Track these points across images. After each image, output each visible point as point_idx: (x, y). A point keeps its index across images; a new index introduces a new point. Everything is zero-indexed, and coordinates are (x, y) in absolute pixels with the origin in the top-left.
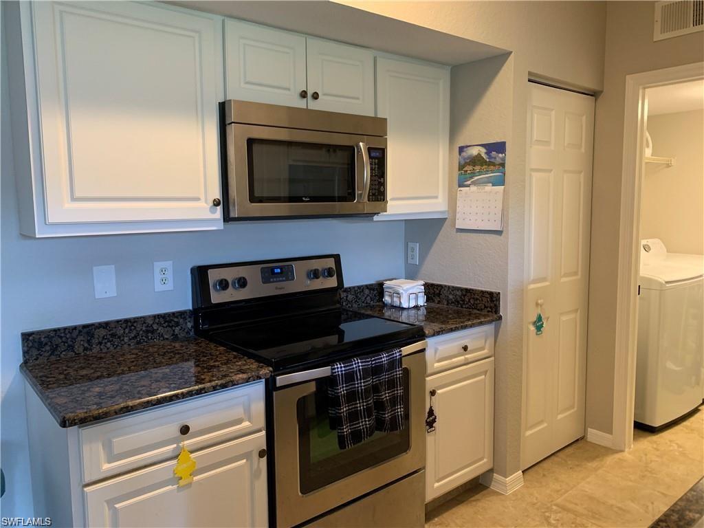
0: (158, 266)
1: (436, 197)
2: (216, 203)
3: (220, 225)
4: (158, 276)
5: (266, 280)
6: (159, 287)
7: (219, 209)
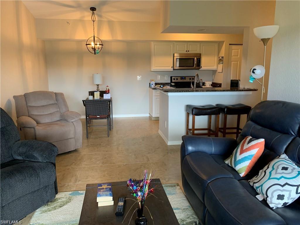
0: (166, 76)
1: (214, 66)
2: (172, 67)
3: (173, 70)
4: (165, 77)
5: (181, 79)
6: (165, 79)
7: (172, 68)
